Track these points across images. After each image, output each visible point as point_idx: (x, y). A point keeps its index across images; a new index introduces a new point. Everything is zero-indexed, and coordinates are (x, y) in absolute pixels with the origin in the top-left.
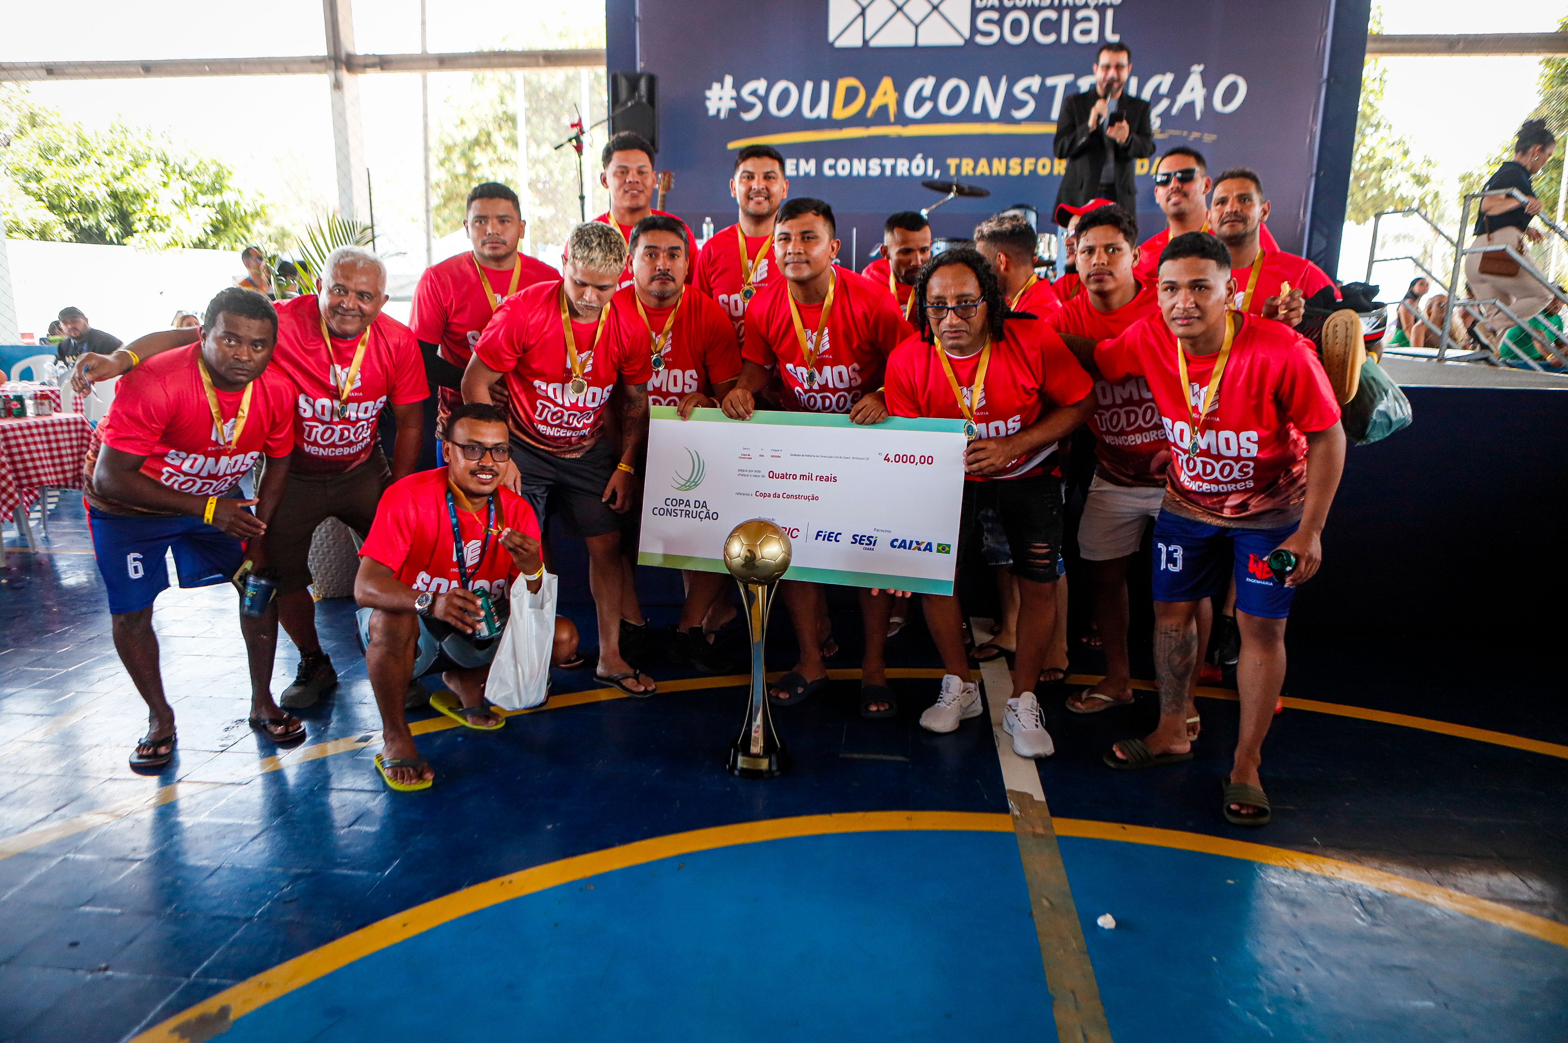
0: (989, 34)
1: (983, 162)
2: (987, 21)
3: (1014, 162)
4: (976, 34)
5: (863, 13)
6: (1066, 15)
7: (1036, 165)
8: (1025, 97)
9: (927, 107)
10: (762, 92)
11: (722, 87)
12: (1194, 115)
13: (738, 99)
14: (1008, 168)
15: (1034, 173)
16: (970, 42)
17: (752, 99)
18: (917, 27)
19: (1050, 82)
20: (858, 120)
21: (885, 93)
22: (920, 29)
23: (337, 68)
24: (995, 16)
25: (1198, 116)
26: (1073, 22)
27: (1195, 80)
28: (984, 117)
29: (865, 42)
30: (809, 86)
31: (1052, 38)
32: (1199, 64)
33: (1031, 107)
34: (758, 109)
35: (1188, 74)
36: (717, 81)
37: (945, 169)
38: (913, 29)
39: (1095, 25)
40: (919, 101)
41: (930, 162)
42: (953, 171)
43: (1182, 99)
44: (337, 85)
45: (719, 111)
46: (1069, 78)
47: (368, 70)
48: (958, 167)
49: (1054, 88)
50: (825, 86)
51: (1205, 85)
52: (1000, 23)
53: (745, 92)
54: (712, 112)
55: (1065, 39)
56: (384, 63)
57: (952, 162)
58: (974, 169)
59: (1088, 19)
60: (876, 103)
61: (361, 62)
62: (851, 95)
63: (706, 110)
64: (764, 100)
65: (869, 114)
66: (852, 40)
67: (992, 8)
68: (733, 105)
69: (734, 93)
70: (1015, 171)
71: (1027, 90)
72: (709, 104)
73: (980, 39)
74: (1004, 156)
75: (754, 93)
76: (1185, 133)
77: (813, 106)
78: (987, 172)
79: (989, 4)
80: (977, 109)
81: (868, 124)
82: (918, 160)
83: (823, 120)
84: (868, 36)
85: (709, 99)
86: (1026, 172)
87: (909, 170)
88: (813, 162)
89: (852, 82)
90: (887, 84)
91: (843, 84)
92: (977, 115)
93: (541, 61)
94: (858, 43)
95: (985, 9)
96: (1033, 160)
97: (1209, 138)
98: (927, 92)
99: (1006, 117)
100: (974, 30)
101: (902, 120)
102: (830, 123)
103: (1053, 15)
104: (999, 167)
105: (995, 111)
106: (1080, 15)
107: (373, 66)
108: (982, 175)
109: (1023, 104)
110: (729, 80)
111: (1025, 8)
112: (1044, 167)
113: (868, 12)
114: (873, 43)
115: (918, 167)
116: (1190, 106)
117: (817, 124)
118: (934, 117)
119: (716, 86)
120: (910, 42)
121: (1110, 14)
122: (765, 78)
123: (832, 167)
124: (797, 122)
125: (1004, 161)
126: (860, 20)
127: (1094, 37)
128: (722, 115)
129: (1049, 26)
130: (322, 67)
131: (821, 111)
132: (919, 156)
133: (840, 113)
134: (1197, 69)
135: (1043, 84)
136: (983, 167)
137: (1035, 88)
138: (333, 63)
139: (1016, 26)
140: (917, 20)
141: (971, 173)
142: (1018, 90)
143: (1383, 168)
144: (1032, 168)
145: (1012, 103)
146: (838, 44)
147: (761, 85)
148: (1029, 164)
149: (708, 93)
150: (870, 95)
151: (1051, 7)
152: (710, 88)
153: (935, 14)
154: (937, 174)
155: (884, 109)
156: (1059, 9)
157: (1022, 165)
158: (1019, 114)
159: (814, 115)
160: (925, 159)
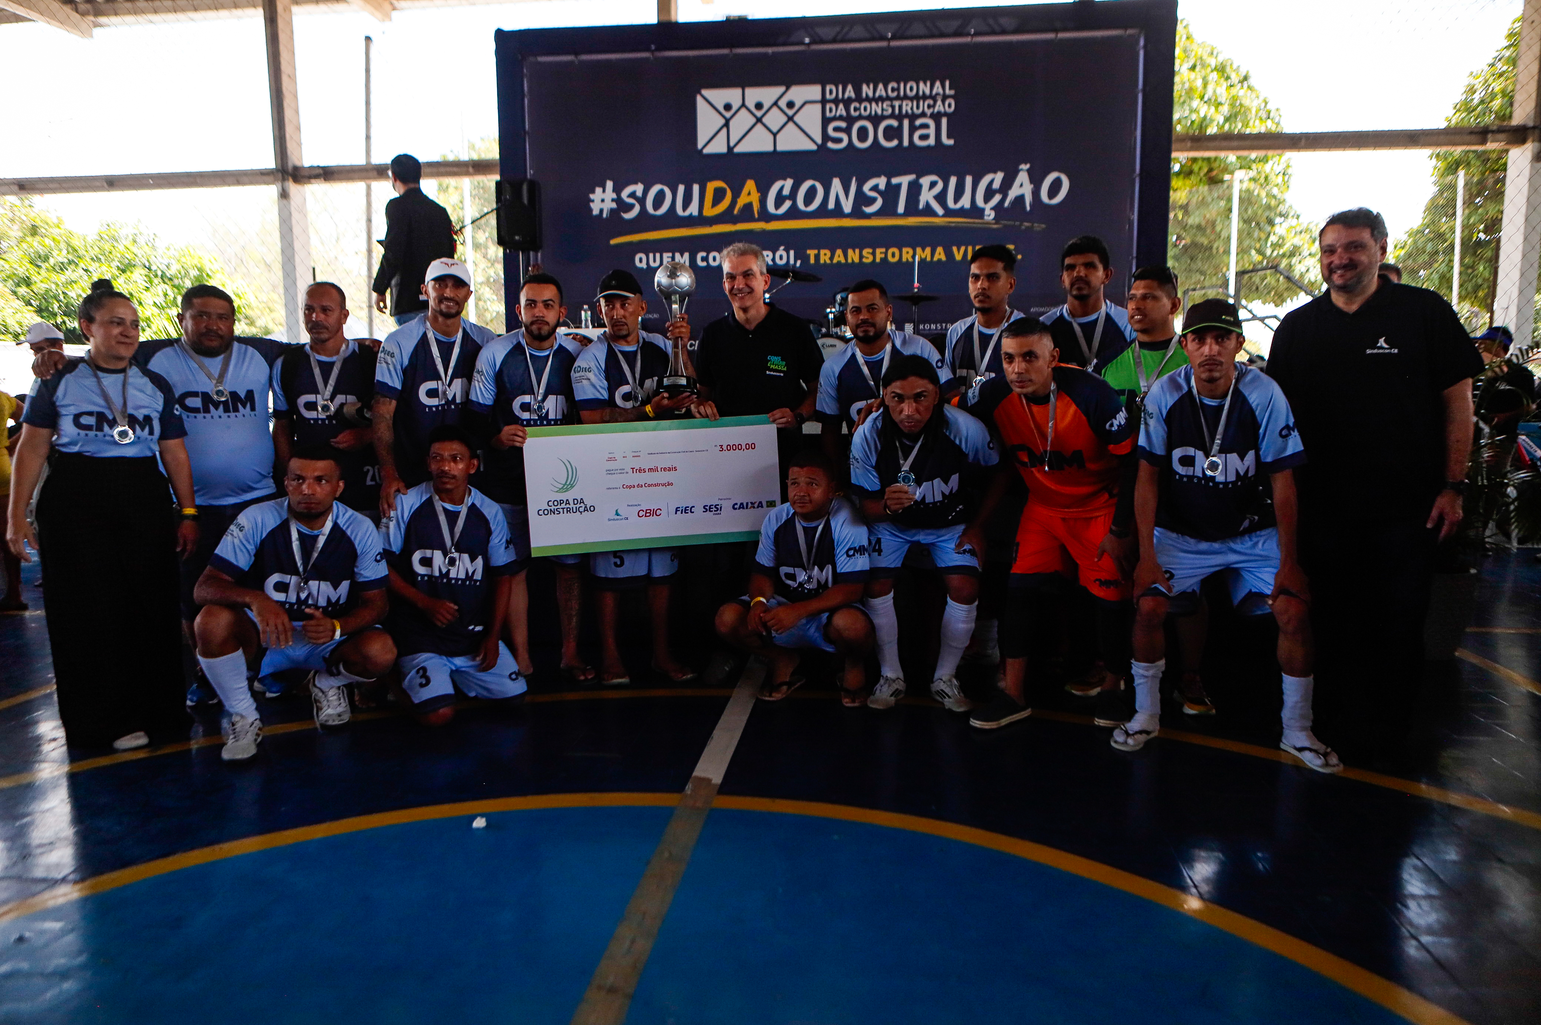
0: (839, 141)
1: (839, 252)
2: (836, 129)
3: (866, 252)
4: (827, 141)
5: (727, 124)
6: (906, 123)
7: (886, 253)
8: (873, 194)
9: (787, 204)
10: (639, 193)
11: (604, 191)
12: (1025, 207)
13: (619, 200)
14: (861, 257)
15: (884, 260)
16: (822, 147)
17: (631, 201)
18: (775, 135)
19: (895, 181)
20: (726, 217)
21: (749, 194)
22: (778, 137)
23: (284, 180)
24: (843, 125)
25: (1028, 208)
26: (913, 129)
27: (1023, 177)
28: (838, 212)
29: (730, 149)
30: (681, 188)
31: (895, 143)
32: (1026, 164)
33: (879, 203)
34: (637, 209)
35: (1016, 172)
36: (599, 186)
37: (805, 259)
38: (771, 137)
39: (932, 131)
40: (780, 200)
41: (792, 253)
42: (812, 261)
43: (1013, 194)
44: (284, 195)
45: (601, 211)
46: (912, 177)
47: (313, 181)
48: (817, 257)
49: (899, 186)
50: (696, 188)
51: (1032, 181)
52: (848, 131)
53: (624, 194)
54: (596, 212)
55: (906, 143)
56: (327, 174)
57: (812, 253)
58: (831, 258)
59: (925, 126)
60: (741, 201)
61: (306, 174)
62: (719, 196)
63: (591, 210)
64: (642, 201)
65: (736, 212)
66: (718, 147)
67: (841, 118)
68: (614, 205)
69: (614, 196)
70: (868, 259)
71: (875, 188)
72: (592, 205)
73: (830, 145)
74: (857, 247)
75: (633, 195)
76: (1017, 223)
77: (685, 206)
78: (843, 261)
79: (838, 114)
80: (831, 205)
81: (735, 220)
82: (781, 251)
83: (695, 217)
84: (732, 144)
85: (593, 201)
86: (878, 260)
87: (773, 260)
88: (686, 255)
89: (720, 184)
90: (750, 185)
91: (711, 186)
92: (832, 211)
93: (471, 170)
94: (723, 149)
95: (834, 119)
96: (883, 250)
97: (1039, 227)
98: (786, 192)
99: (857, 213)
100: (826, 137)
101: (766, 216)
102: (701, 220)
103: (895, 123)
104: (853, 256)
105: (847, 207)
106: (918, 122)
107: (317, 177)
108: (839, 263)
109: (871, 201)
110: (609, 184)
111: (869, 118)
112: (893, 255)
113: (731, 123)
114: (737, 150)
115: (781, 258)
116: (1020, 199)
117: (690, 221)
118: (794, 213)
119: (599, 190)
120: (770, 148)
121: (944, 121)
122: (642, 183)
123: (703, 259)
124: (671, 220)
125: (857, 251)
126: (725, 130)
127: (931, 141)
128: (605, 215)
129: (892, 133)
130: (271, 178)
131: (693, 209)
132: (782, 248)
133: (709, 212)
134: (1025, 167)
135: (888, 183)
136: (839, 257)
137: (882, 187)
138: (280, 175)
139: (863, 134)
140: (775, 130)
141: (828, 261)
142: (866, 188)
143: (1292, 254)
144: (883, 256)
145: (862, 200)
146: (705, 151)
147: (639, 188)
148: (880, 253)
149: (592, 196)
150: (736, 195)
151: (892, 116)
152: (593, 192)
153: (791, 125)
154: (798, 263)
155: (749, 206)
156: (900, 118)
157: (874, 254)
158: (869, 210)
159: (687, 213)
160: (787, 251)
